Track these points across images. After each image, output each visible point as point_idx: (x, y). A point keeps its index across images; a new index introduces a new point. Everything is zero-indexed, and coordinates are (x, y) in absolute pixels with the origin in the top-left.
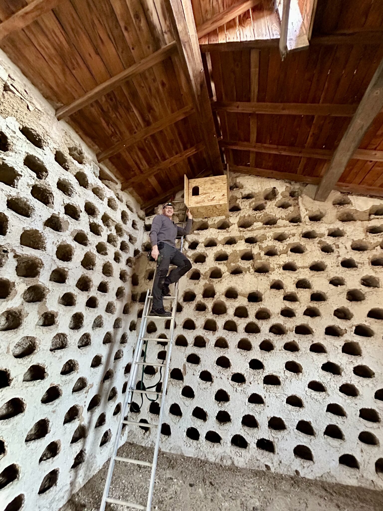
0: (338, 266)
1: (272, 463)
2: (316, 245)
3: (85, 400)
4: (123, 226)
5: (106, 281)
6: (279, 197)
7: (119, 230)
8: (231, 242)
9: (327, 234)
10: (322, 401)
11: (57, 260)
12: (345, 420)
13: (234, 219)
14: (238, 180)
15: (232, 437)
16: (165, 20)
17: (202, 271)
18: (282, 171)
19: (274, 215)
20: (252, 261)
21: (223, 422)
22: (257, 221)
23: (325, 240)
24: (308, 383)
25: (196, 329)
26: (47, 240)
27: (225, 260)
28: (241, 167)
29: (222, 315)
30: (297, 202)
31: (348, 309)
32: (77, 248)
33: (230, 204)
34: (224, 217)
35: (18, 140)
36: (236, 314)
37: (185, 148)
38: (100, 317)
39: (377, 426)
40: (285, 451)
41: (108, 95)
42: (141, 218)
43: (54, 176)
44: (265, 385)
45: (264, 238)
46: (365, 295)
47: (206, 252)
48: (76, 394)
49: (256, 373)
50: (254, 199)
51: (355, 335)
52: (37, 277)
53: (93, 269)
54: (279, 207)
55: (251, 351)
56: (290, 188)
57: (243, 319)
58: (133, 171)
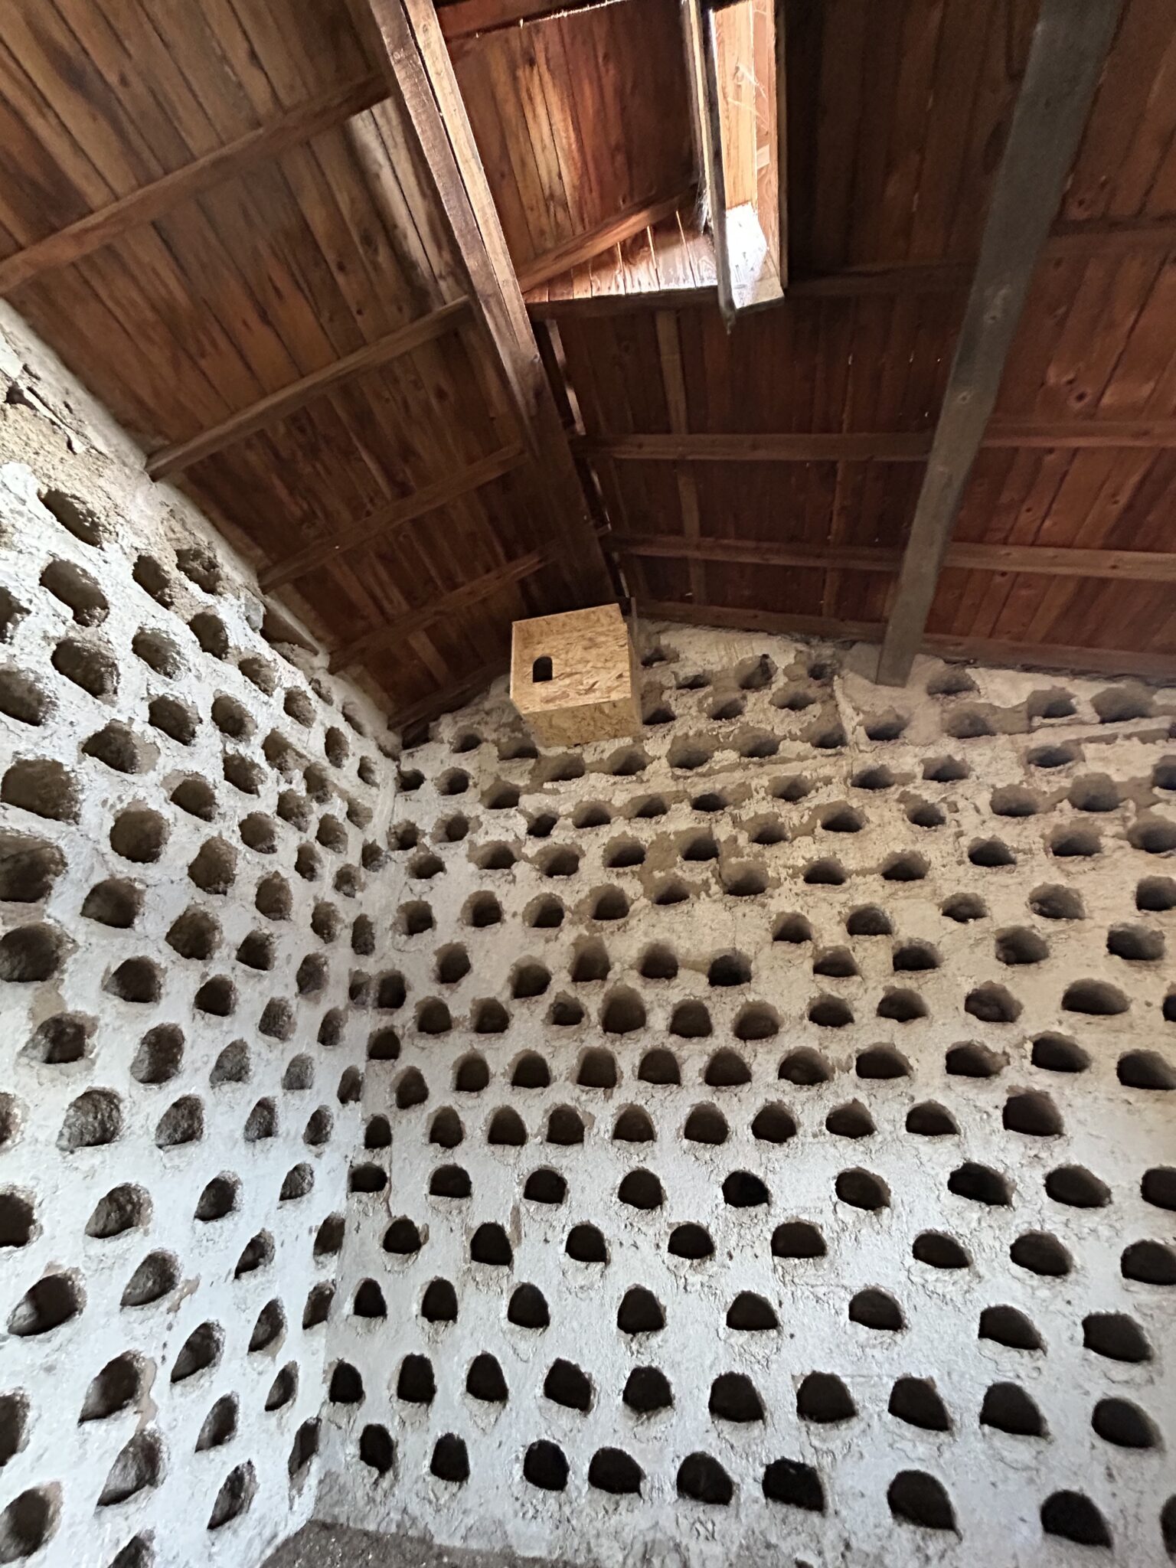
0: (960, 863)
1: (820, 1553)
2: (894, 806)
3: (167, 1336)
4: (332, 773)
5: (267, 932)
6: (780, 681)
7: (317, 785)
8: (651, 809)
9: (920, 776)
10: (960, 1298)
11: (112, 857)
12: (1040, 1363)
13: (657, 746)
14: (664, 640)
15: (678, 1464)
16: (439, 247)
17: (569, 900)
18: (782, 611)
19: (769, 728)
20: (713, 861)
21: (646, 1410)
22: (722, 748)
23: (917, 792)
24: (912, 1242)
25: (553, 1085)
26: (87, 793)
27: (636, 863)
28: (667, 604)
29: (632, 1035)
30: (829, 690)
31: (1004, 990)
32: (180, 824)
33: (643, 705)
34: (627, 741)
35: (30, 520)
36: (673, 1030)
37: (511, 557)
38: (238, 1048)
39: (1146, 1376)
40: (862, 1501)
41: (294, 419)
42: (387, 755)
43: (125, 619)
44: (776, 1258)
45: (745, 793)
46: (1049, 944)
47: (579, 842)
48: (134, 1313)
49: (745, 1219)
50: (709, 689)
51: (1034, 1068)
52: (42, 900)
53: (225, 893)
54: (782, 707)
55: (726, 1145)
56: (809, 654)
57: (695, 1040)
58: (363, 618)
